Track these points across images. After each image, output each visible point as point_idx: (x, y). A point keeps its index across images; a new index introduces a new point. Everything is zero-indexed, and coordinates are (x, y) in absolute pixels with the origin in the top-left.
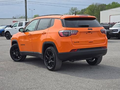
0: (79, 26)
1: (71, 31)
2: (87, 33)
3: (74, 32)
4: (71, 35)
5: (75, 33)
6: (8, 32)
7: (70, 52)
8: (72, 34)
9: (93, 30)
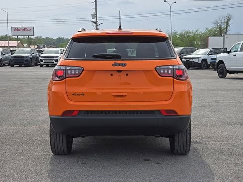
0: (93, 56)
1: (68, 68)
2: (111, 75)
3: (75, 70)
4: (66, 77)
5: (77, 72)
6: (221, 62)
7: (62, 116)
8: (69, 74)
9: (126, 68)
